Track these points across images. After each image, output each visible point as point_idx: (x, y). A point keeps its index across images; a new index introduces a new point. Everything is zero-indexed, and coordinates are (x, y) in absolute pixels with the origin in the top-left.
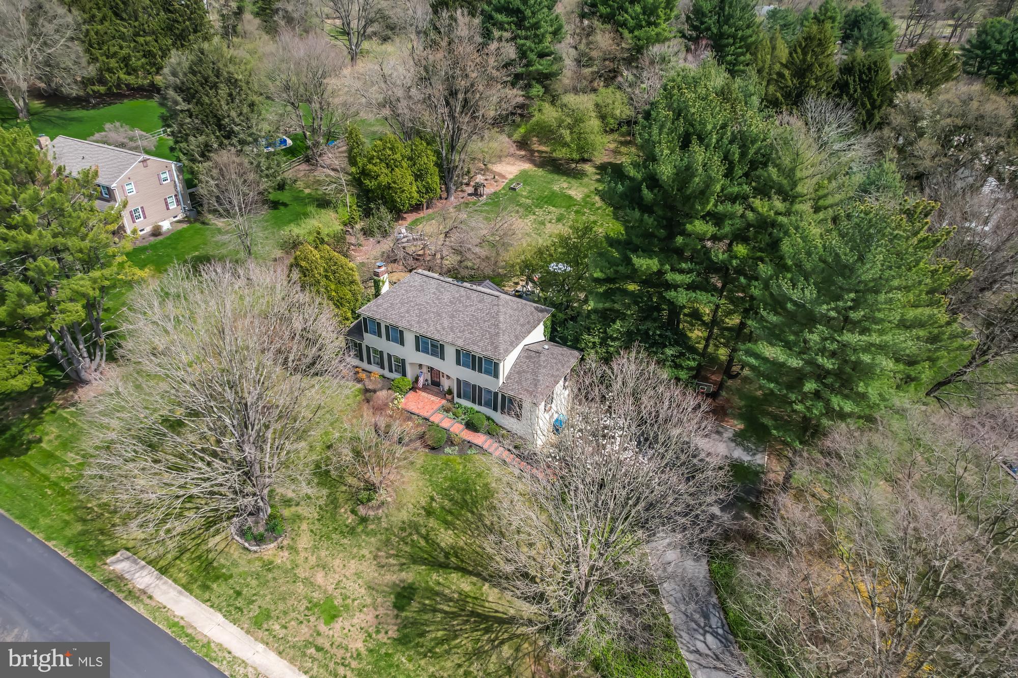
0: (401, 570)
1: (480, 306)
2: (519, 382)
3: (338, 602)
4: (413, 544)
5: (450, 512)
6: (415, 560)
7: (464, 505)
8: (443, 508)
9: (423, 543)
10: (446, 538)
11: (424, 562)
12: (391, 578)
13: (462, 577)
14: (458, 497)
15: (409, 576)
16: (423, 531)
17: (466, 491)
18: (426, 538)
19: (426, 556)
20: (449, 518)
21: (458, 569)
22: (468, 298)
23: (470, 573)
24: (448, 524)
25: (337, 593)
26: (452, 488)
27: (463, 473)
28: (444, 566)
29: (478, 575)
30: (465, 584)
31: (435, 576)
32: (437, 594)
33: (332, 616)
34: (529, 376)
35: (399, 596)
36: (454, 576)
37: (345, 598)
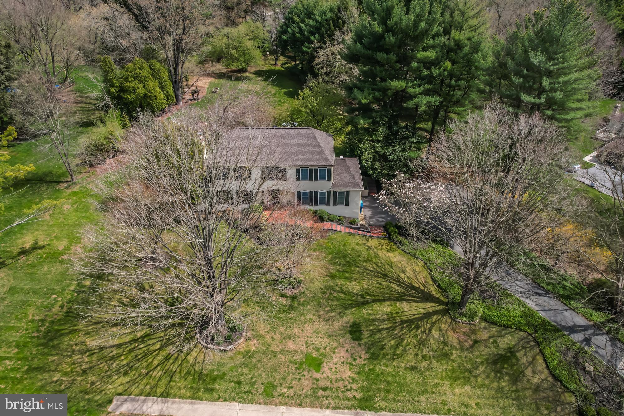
0: (342, 317)
1: (300, 137)
2: (342, 180)
3: (315, 354)
4: (338, 299)
5: (344, 271)
6: (346, 307)
7: (349, 264)
8: (338, 271)
9: (343, 296)
10: (355, 287)
11: (351, 306)
12: (338, 325)
13: (381, 305)
14: (342, 261)
15: (350, 317)
16: (337, 289)
17: (344, 257)
18: (342, 292)
19: (350, 302)
20: (347, 275)
21: (374, 301)
22: (289, 134)
23: (384, 300)
24: (350, 279)
25: (310, 349)
26: (335, 258)
27: (334, 247)
28: (365, 303)
29: (389, 299)
30: (386, 308)
31: (364, 311)
32: (373, 320)
33: (317, 365)
34: (345, 174)
35: (351, 332)
36: (376, 306)
37: (318, 350)
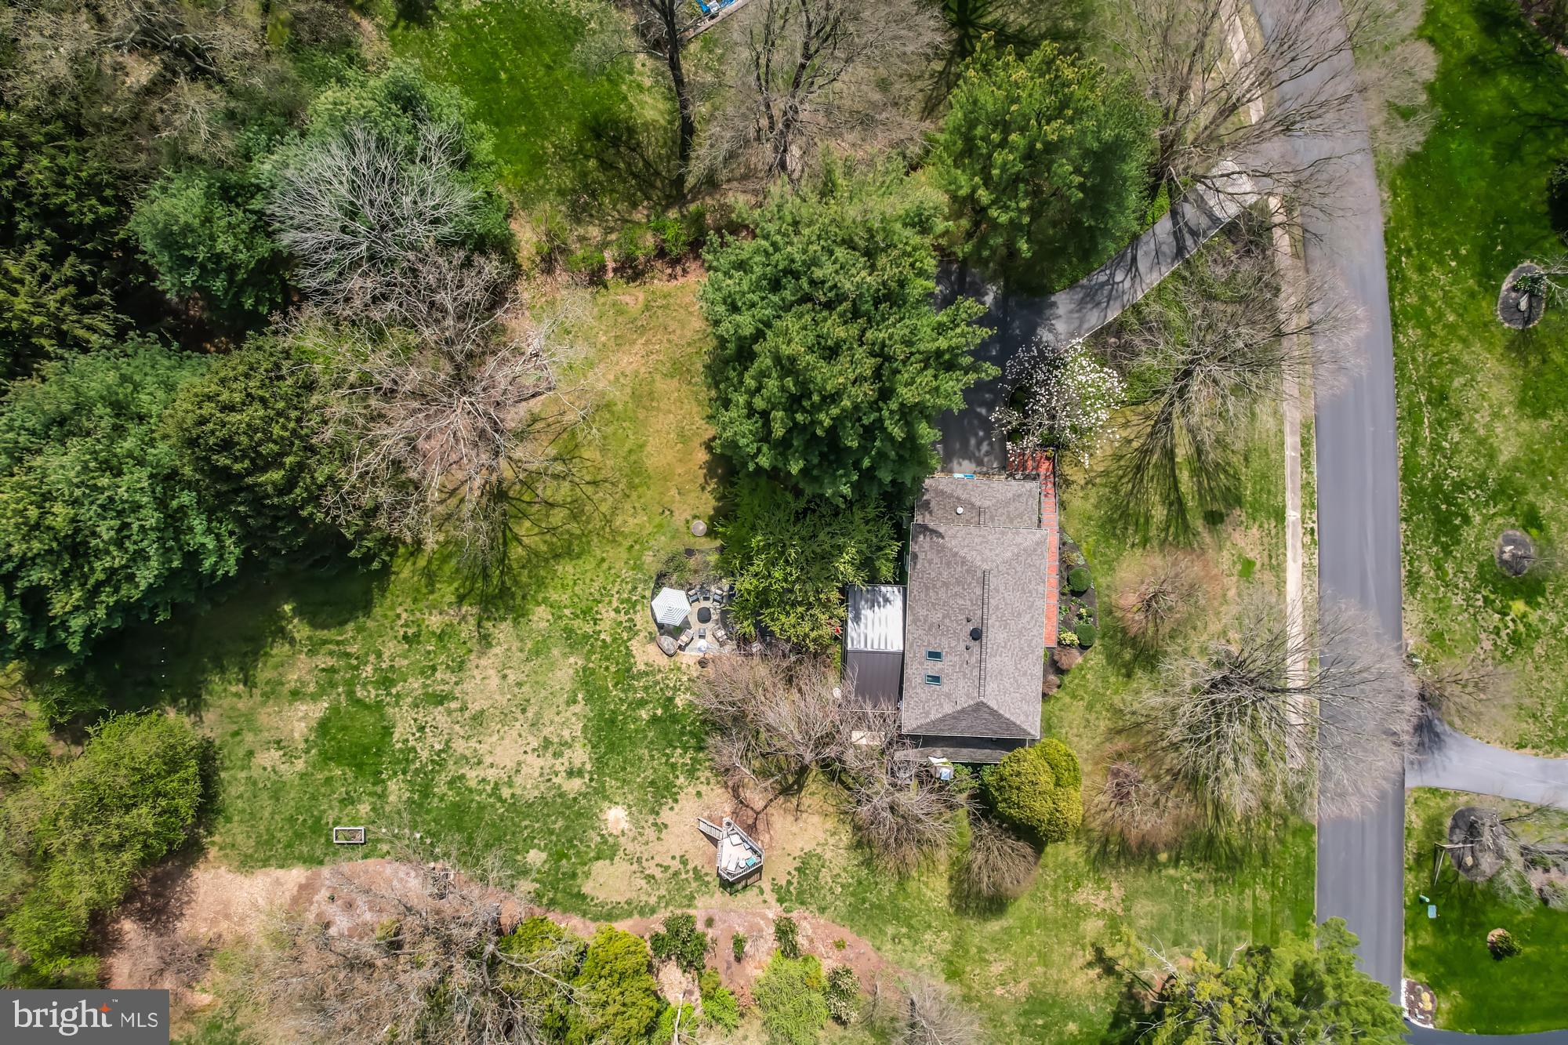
0: (1199, 533)
1: (1002, 588)
2: (1021, 516)
3: (1239, 567)
4: (1176, 536)
5: (1137, 524)
6: (1186, 527)
7: (1125, 515)
8: (1136, 532)
9: (1172, 530)
10: (1159, 513)
11: (1184, 519)
12: (1207, 538)
13: (1180, 482)
14: (1120, 525)
15: (1198, 524)
16: (1163, 535)
17: (1111, 520)
18: (1167, 529)
19: (1180, 520)
20: (1142, 520)
21: (1177, 489)
22: (997, 608)
23: (1175, 477)
24: (1148, 518)
25: (1235, 572)
26: (1114, 535)
27: (1095, 533)
28: (1180, 501)
29: (1173, 470)
30: (1184, 476)
31: (1190, 504)
32: (1200, 494)
33: (1248, 564)
34: (1011, 508)
35: (1214, 523)
36: (1183, 488)
37: (1234, 563)
